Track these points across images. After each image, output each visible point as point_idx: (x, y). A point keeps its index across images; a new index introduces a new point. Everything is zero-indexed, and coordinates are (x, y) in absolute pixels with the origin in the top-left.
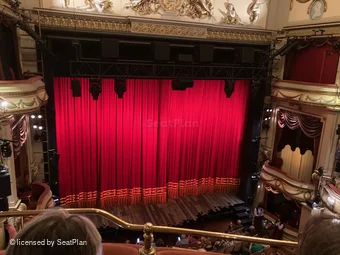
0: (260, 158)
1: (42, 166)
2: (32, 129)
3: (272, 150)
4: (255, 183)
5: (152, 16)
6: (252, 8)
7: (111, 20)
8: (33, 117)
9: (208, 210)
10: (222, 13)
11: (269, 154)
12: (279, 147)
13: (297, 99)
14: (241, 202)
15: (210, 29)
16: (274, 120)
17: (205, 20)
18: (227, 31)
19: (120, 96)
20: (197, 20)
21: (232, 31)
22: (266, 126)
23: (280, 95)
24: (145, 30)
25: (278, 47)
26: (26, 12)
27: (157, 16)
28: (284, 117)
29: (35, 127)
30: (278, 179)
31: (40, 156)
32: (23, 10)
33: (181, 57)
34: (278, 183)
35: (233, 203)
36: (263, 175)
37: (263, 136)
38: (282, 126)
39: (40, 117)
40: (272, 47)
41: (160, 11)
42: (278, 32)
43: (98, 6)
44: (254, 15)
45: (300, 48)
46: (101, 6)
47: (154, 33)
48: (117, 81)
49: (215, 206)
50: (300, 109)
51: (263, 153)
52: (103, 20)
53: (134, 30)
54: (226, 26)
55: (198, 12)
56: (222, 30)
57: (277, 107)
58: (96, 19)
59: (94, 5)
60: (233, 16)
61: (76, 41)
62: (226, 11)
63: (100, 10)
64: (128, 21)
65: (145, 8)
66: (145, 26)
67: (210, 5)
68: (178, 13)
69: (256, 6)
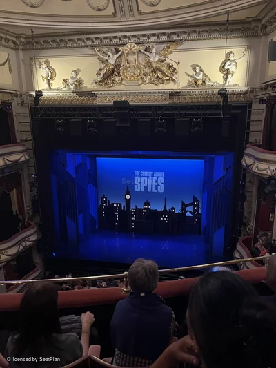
3: (253, 225)
5: (117, 87)
6: (224, 66)
15: (173, 94)
17: (171, 86)
20: (161, 86)
27: (122, 87)
32: (21, 95)
41: (123, 82)
44: (228, 73)
53: (99, 102)
55: (161, 78)
56: (188, 94)
58: (69, 96)
59: (68, 85)
60: (200, 77)
62: (192, 73)
63: (72, 88)
65: (110, 81)
67: (174, 69)
68: (141, 82)
69: (228, 63)
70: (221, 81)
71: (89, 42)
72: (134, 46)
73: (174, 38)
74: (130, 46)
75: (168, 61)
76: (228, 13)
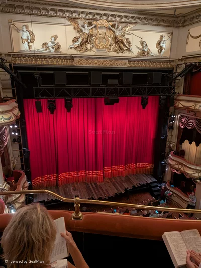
0: (167, 149)
1: (19, 159)
2: (11, 134)
3: (175, 144)
4: (164, 167)
5: (89, 53)
6: (159, 44)
7: (60, 58)
8: (11, 127)
9: (132, 186)
10: (138, 48)
11: (174, 147)
12: (181, 142)
13: (193, 107)
14: (154, 180)
15: (130, 60)
16: (177, 123)
17: (126, 54)
18: (142, 61)
19: (69, 110)
20: (120, 54)
21: (146, 61)
22: (172, 128)
23: (180, 106)
24: (84, 64)
25: (179, 71)
26: (3, 55)
27: (92, 53)
28: (184, 120)
29: (13, 133)
30: (180, 164)
31: (18, 153)
33: (110, 82)
34: (180, 167)
35: (149, 181)
36: (170, 162)
37: (169, 134)
38: (183, 127)
39: (16, 126)
40: (175, 71)
41: (94, 49)
42: (179, 60)
43: (51, 49)
44: (161, 49)
45: (194, 71)
46: (53, 48)
47: (90, 65)
48: (66, 100)
49: (137, 183)
50: (195, 115)
51: (169, 147)
52: (55, 58)
53: (77, 64)
54: (142, 58)
55: (121, 49)
56: (139, 61)
57: (179, 114)
58: (50, 58)
59: (48, 48)
60: (146, 50)
61: (37, 74)
62: (141, 47)
63: (53, 51)
64: (72, 58)
65: (84, 48)
66: (84, 60)
67: (130, 43)
68: (107, 50)
69: (162, 42)
70: (157, 54)
71: (67, 14)
72: (105, 22)
73: (131, 20)
74: (103, 21)
75: (126, 36)
76: (175, 9)
